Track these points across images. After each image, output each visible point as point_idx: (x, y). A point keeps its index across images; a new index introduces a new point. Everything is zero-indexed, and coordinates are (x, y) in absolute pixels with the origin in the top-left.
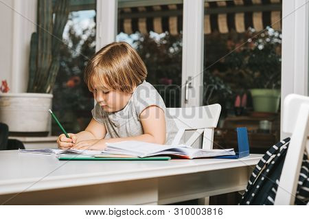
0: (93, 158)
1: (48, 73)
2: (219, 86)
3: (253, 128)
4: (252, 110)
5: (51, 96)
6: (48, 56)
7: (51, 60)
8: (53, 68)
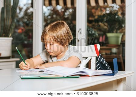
0: (39, 77)
1: (10, 27)
2: (91, 32)
3: (108, 52)
4: (108, 43)
5: (11, 38)
6: (10, 19)
7: (11, 21)
8: (13, 25)
